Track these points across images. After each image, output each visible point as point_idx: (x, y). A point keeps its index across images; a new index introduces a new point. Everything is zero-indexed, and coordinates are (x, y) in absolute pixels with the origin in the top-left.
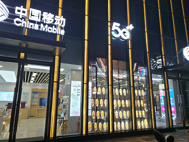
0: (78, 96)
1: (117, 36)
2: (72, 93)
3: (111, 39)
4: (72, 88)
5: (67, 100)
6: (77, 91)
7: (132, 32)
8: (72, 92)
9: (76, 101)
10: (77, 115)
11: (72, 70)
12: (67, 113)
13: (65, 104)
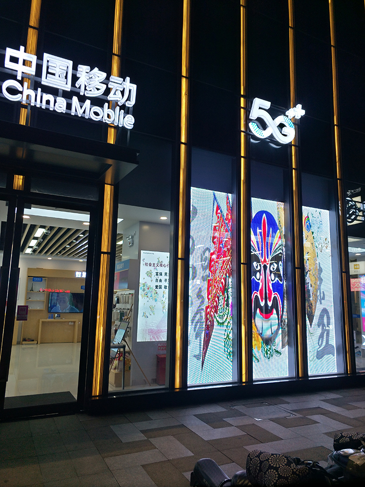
0: (158, 290)
1: (263, 134)
3: (247, 143)
4: (143, 269)
5: (130, 301)
7: (301, 125)
8: (143, 279)
9: (152, 303)
13: (125, 311)
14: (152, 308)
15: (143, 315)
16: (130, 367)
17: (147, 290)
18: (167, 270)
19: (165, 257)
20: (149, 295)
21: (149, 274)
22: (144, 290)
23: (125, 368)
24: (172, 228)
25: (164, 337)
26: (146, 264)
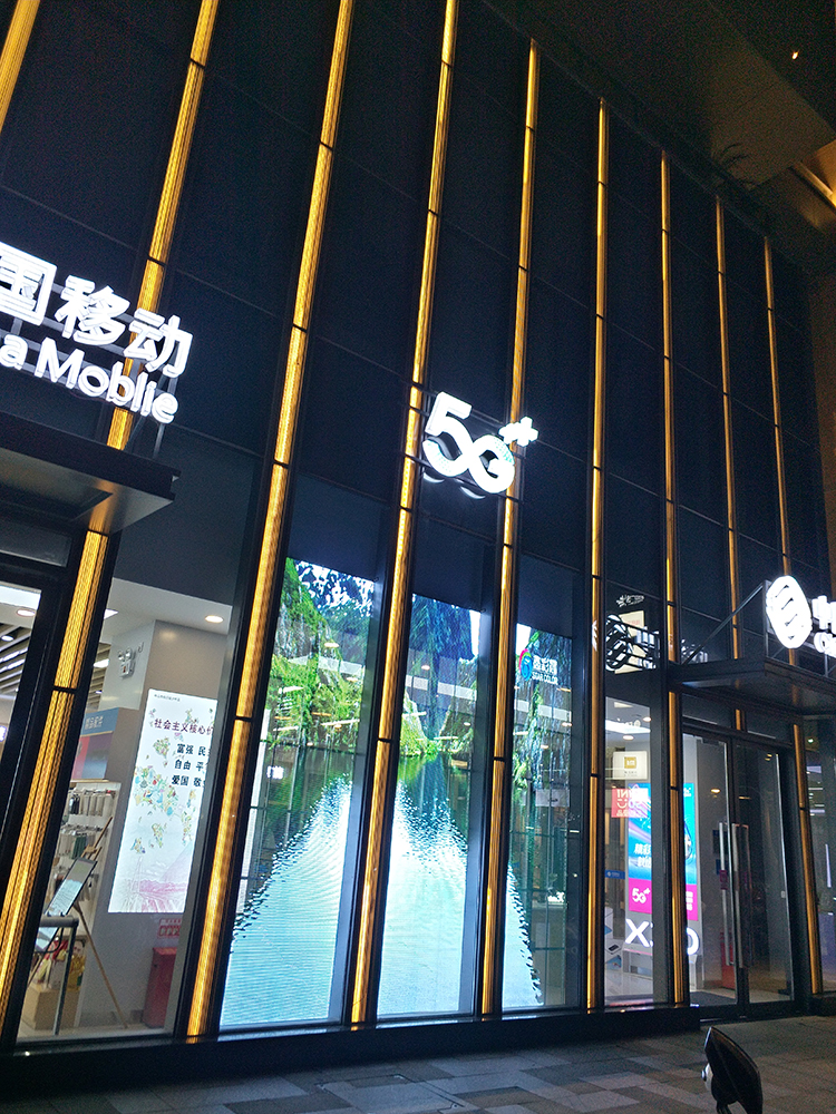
0: (178, 787)
1: (448, 468)
3: (417, 481)
4: (149, 735)
5: (105, 809)
6: (173, 756)
7: (529, 460)
8: (145, 757)
9: (159, 816)
10: (153, 904)
11: (163, 624)
13: (89, 833)
14: (157, 830)
15: (134, 847)
16: (80, 978)
17: (150, 786)
18: (206, 741)
19: (206, 710)
20: (154, 798)
21: (161, 747)
22: (144, 785)
23: (70, 979)
24: (232, 643)
25: (177, 904)
26: (158, 722)
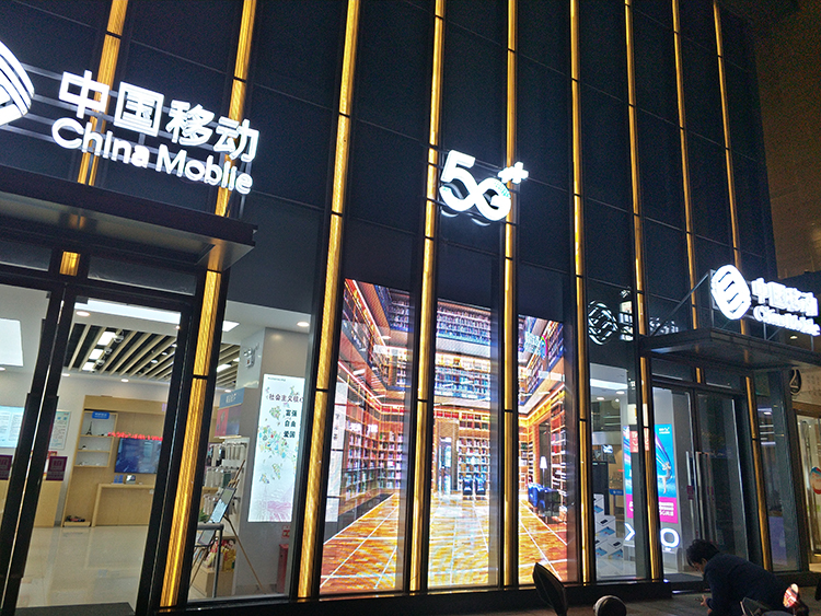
0: (288, 439)
1: (460, 205)
2: (262, 424)
3: (437, 217)
4: (266, 405)
5: (242, 455)
6: (283, 419)
7: (521, 194)
8: (265, 419)
9: (277, 459)
10: (277, 516)
11: (270, 330)
12: (238, 506)
13: (232, 471)
14: (276, 468)
15: (262, 479)
16: (234, 564)
17: (269, 438)
20: (273, 447)
21: (275, 413)
22: (265, 438)
26: (271, 396)
